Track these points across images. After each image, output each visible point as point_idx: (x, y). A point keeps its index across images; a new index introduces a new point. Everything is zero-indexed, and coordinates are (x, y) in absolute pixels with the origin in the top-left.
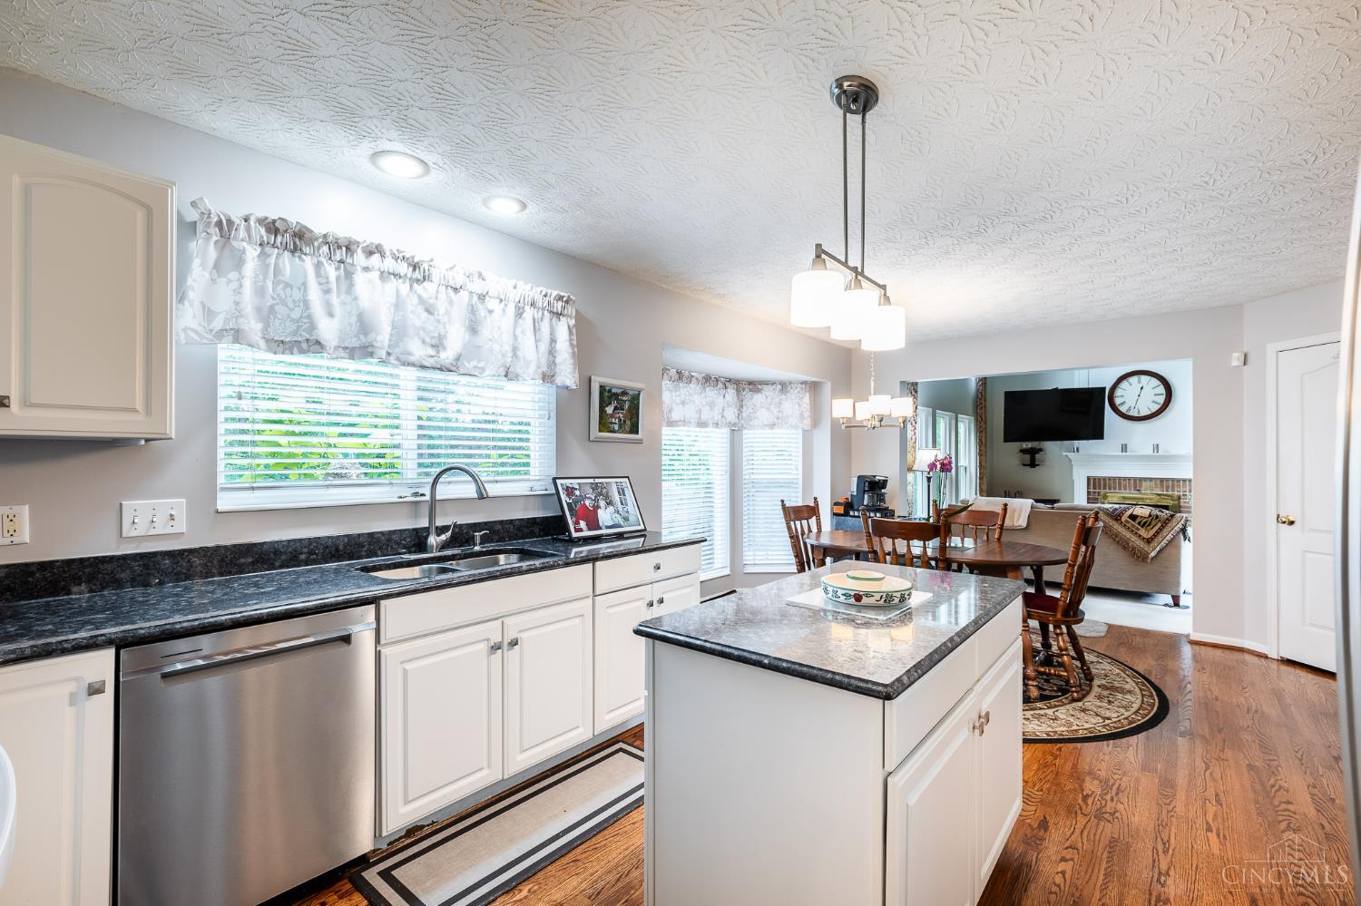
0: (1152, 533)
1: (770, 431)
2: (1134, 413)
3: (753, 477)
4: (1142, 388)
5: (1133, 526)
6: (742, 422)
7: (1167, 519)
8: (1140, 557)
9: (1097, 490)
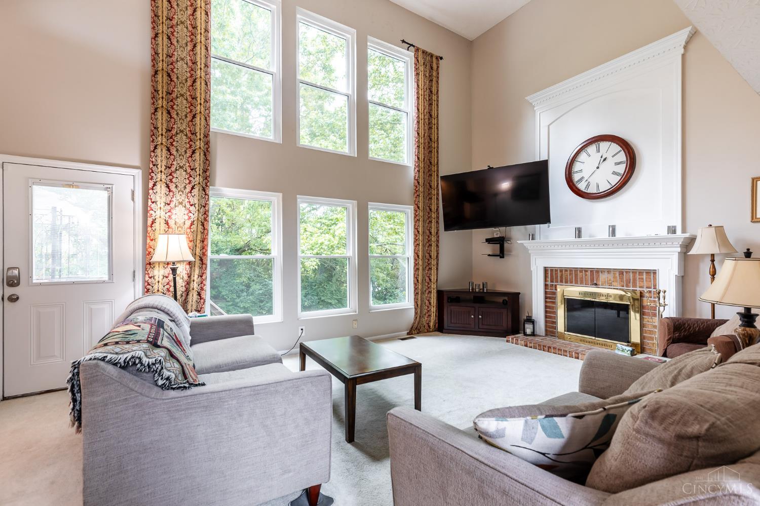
4: (602, 157)
9: (554, 284)
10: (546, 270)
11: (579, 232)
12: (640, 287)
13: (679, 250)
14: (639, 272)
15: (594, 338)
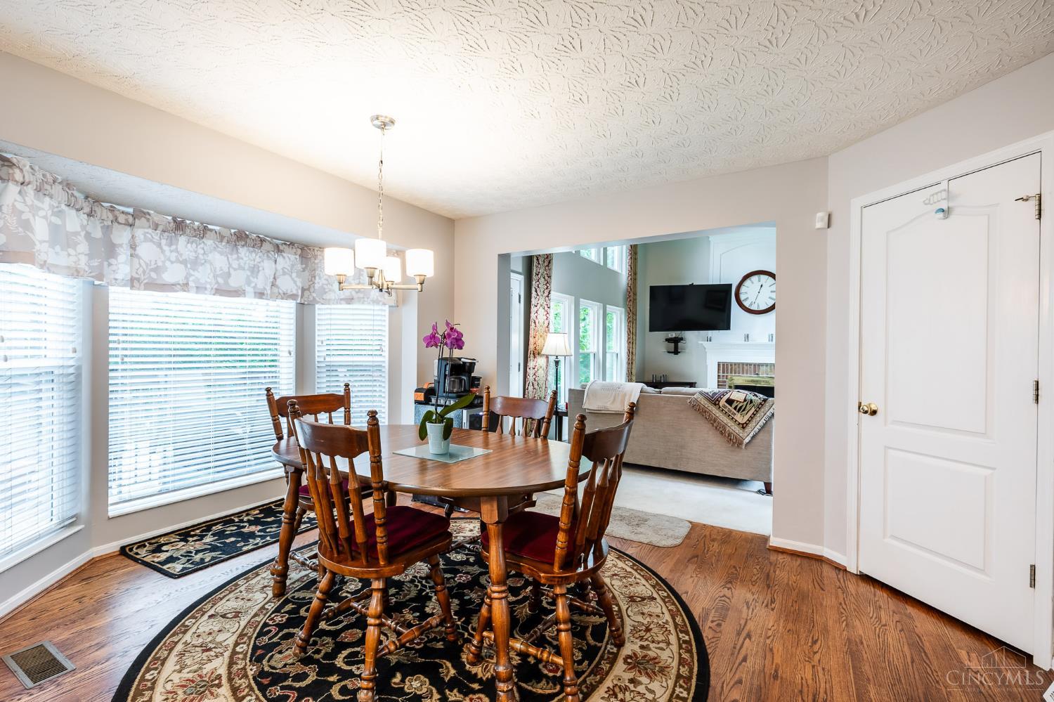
0: (747, 417)
1: (348, 306)
2: (754, 308)
3: (328, 359)
4: (762, 286)
5: (730, 411)
6: (314, 295)
7: (761, 404)
8: (735, 442)
9: (725, 374)
10: (719, 365)
11: (746, 338)
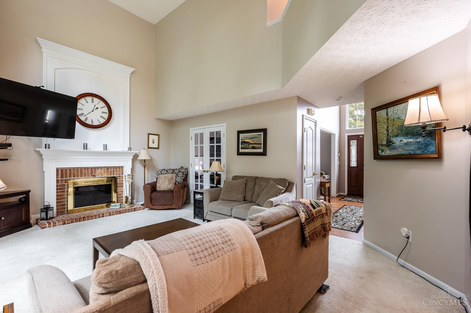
9: (64, 179)
10: (57, 170)
11: (85, 146)
12: (116, 175)
13: (132, 157)
14: (116, 168)
15: (93, 206)
